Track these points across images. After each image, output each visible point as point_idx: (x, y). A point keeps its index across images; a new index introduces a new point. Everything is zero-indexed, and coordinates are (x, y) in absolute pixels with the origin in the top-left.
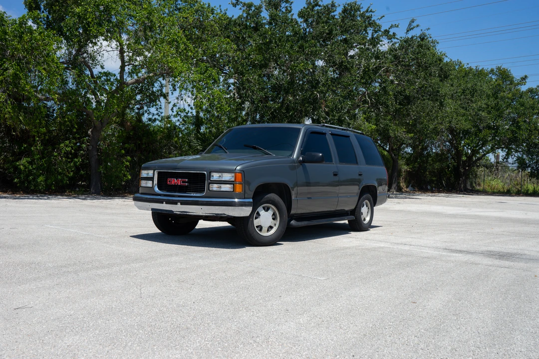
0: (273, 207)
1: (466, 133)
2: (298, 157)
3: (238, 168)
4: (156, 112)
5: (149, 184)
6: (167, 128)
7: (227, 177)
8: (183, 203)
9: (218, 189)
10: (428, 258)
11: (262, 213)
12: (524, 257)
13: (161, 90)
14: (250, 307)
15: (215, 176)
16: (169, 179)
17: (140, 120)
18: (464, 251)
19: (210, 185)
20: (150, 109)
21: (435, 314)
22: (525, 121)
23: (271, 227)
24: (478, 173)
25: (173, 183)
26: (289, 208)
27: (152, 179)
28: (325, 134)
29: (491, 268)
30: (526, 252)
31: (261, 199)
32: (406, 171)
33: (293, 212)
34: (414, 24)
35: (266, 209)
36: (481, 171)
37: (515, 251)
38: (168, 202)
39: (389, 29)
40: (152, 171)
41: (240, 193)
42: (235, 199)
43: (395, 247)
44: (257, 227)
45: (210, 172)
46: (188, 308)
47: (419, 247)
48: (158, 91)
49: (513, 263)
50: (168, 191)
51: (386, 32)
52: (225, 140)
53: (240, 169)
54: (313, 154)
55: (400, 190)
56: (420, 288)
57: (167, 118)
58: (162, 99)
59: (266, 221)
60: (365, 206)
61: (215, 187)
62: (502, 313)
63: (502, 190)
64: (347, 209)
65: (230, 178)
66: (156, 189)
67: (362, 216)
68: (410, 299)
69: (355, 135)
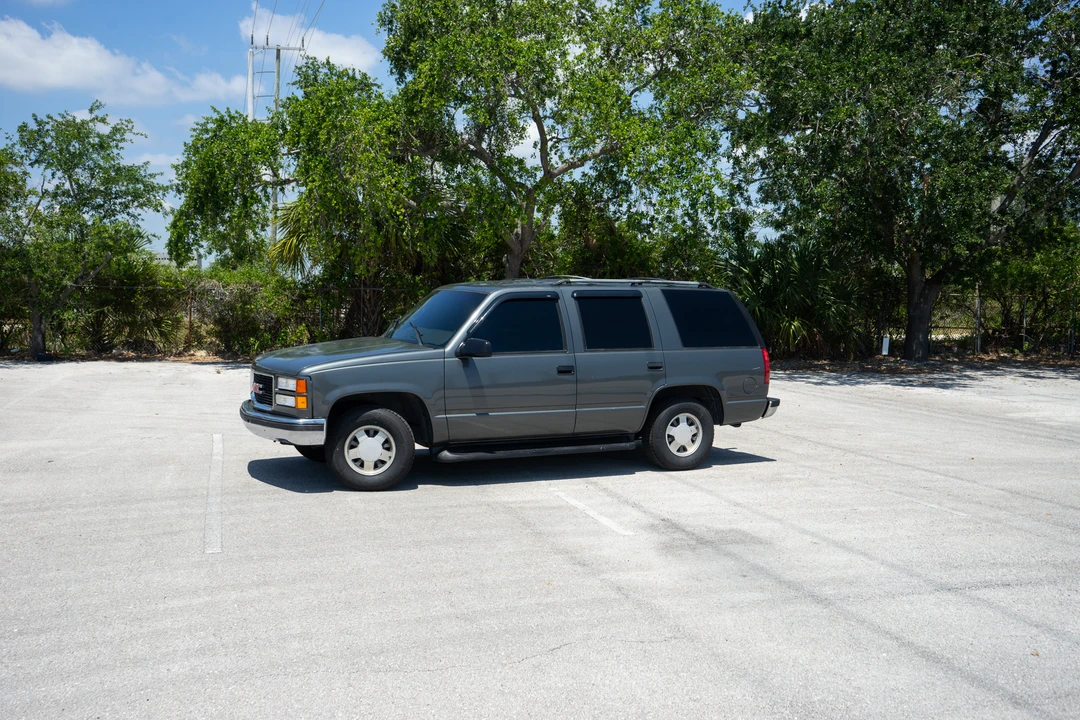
0: (383, 430)
2: (457, 347)
6: (672, 242)
7: (291, 384)
9: (282, 403)
11: (363, 439)
15: (281, 383)
19: (277, 396)
23: (383, 462)
26: (429, 430)
28: (556, 299)
31: (357, 419)
33: (439, 437)
41: (305, 410)
42: (298, 418)
44: (353, 461)
45: (278, 377)
53: (305, 373)
59: (371, 451)
61: (281, 399)
65: (294, 386)
67: (671, 443)
69: (667, 291)
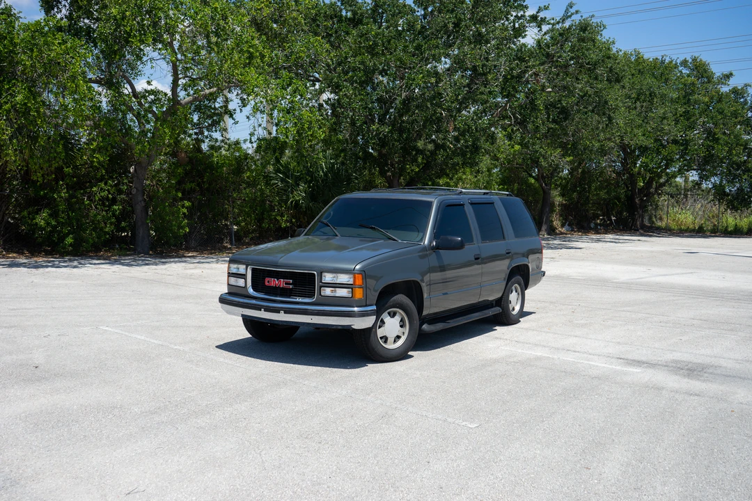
0: (401, 311)
1: (644, 150)
2: (430, 242)
3: (358, 267)
4: (220, 138)
5: (241, 282)
6: (236, 159)
7: (344, 278)
8: (287, 311)
9: (332, 295)
10: (598, 378)
11: (387, 319)
12: (719, 372)
13: (226, 107)
14: (397, 484)
15: (328, 278)
16: (267, 279)
17: (199, 150)
18: (644, 363)
19: (322, 288)
20: (212, 134)
21: (614, 489)
22: (724, 133)
23: (398, 337)
24: (660, 203)
25: (273, 284)
26: (420, 308)
27: (243, 276)
28: (463, 205)
29: (677, 396)
30: (723, 363)
31: (386, 304)
32: (561, 205)
33: (425, 313)
34: (572, 10)
35: (392, 314)
36: (663, 200)
37: (707, 361)
38: (268, 309)
39: (538, 13)
40: (244, 266)
41: (360, 300)
42: (353, 307)
43: (555, 357)
44: (381, 338)
45: (321, 273)
46: (326, 487)
47: (585, 355)
48: (221, 107)
49: (705, 384)
50: (266, 293)
51: (534, 18)
52: (332, 213)
53: (360, 268)
54: (450, 237)
55: (552, 231)
56: (593, 440)
57: (235, 144)
58: (226, 118)
59: (393, 329)
60: (514, 292)
61: (328, 292)
62: (692, 483)
63: (691, 226)
64: (491, 298)
65: (347, 280)
66: (251, 291)
67: (510, 305)
68: (582, 462)
69: (501, 199)
